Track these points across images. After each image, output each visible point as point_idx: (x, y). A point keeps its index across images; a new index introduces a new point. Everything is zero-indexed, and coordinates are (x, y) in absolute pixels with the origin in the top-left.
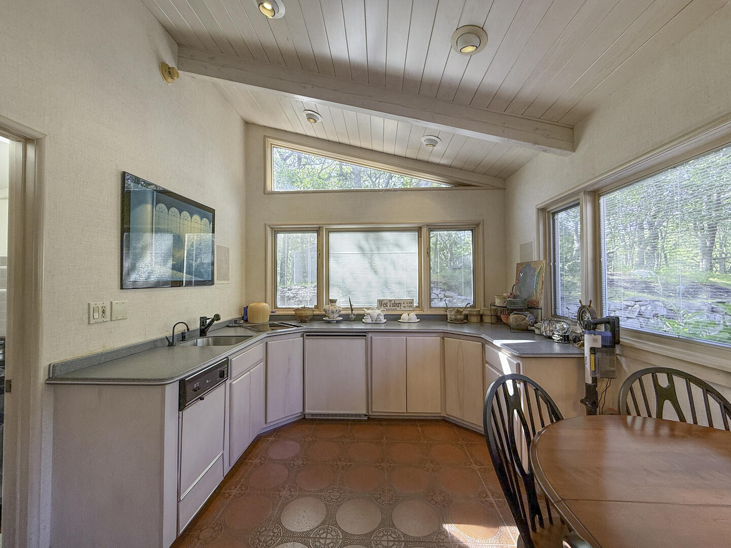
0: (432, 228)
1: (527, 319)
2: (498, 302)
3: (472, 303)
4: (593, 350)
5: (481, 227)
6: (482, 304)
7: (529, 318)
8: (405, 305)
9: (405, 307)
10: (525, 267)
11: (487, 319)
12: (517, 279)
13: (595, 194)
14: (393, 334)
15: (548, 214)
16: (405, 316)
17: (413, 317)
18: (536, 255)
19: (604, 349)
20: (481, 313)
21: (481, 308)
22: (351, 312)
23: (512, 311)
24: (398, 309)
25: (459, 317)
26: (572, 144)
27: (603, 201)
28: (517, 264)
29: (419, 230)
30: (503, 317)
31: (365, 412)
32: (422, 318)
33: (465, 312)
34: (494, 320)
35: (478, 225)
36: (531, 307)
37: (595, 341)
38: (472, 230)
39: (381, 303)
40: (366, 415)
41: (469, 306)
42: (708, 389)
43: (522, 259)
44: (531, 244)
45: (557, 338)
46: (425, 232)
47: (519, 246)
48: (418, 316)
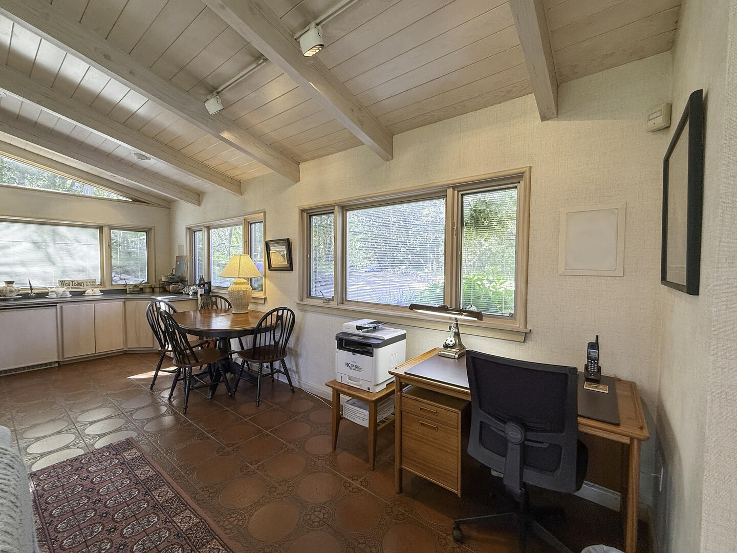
0: (111, 228)
1: (180, 287)
2: (163, 279)
3: (146, 281)
4: (201, 295)
5: (153, 231)
6: (154, 280)
7: (180, 286)
8: (89, 284)
9: (88, 285)
10: (179, 258)
11: (157, 290)
12: (176, 265)
13: (209, 228)
14: (82, 303)
15: (191, 231)
16: (89, 292)
17: (97, 291)
18: (186, 252)
19: (206, 294)
20: (153, 286)
21: (153, 283)
22: (30, 291)
23: (171, 283)
24: (81, 287)
25: (136, 289)
26: (199, 203)
27: (212, 231)
28: (177, 256)
29: (101, 228)
30: (167, 288)
31: (56, 360)
32: (104, 292)
33: (141, 287)
34: (161, 290)
35: (151, 229)
36: (182, 280)
37: (202, 291)
38: (146, 232)
39: (62, 283)
40: (56, 362)
41: (144, 282)
42: (226, 300)
43: (179, 253)
44: (183, 246)
45: (191, 293)
46: (105, 230)
47: (177, 246)
48: (101, 291)
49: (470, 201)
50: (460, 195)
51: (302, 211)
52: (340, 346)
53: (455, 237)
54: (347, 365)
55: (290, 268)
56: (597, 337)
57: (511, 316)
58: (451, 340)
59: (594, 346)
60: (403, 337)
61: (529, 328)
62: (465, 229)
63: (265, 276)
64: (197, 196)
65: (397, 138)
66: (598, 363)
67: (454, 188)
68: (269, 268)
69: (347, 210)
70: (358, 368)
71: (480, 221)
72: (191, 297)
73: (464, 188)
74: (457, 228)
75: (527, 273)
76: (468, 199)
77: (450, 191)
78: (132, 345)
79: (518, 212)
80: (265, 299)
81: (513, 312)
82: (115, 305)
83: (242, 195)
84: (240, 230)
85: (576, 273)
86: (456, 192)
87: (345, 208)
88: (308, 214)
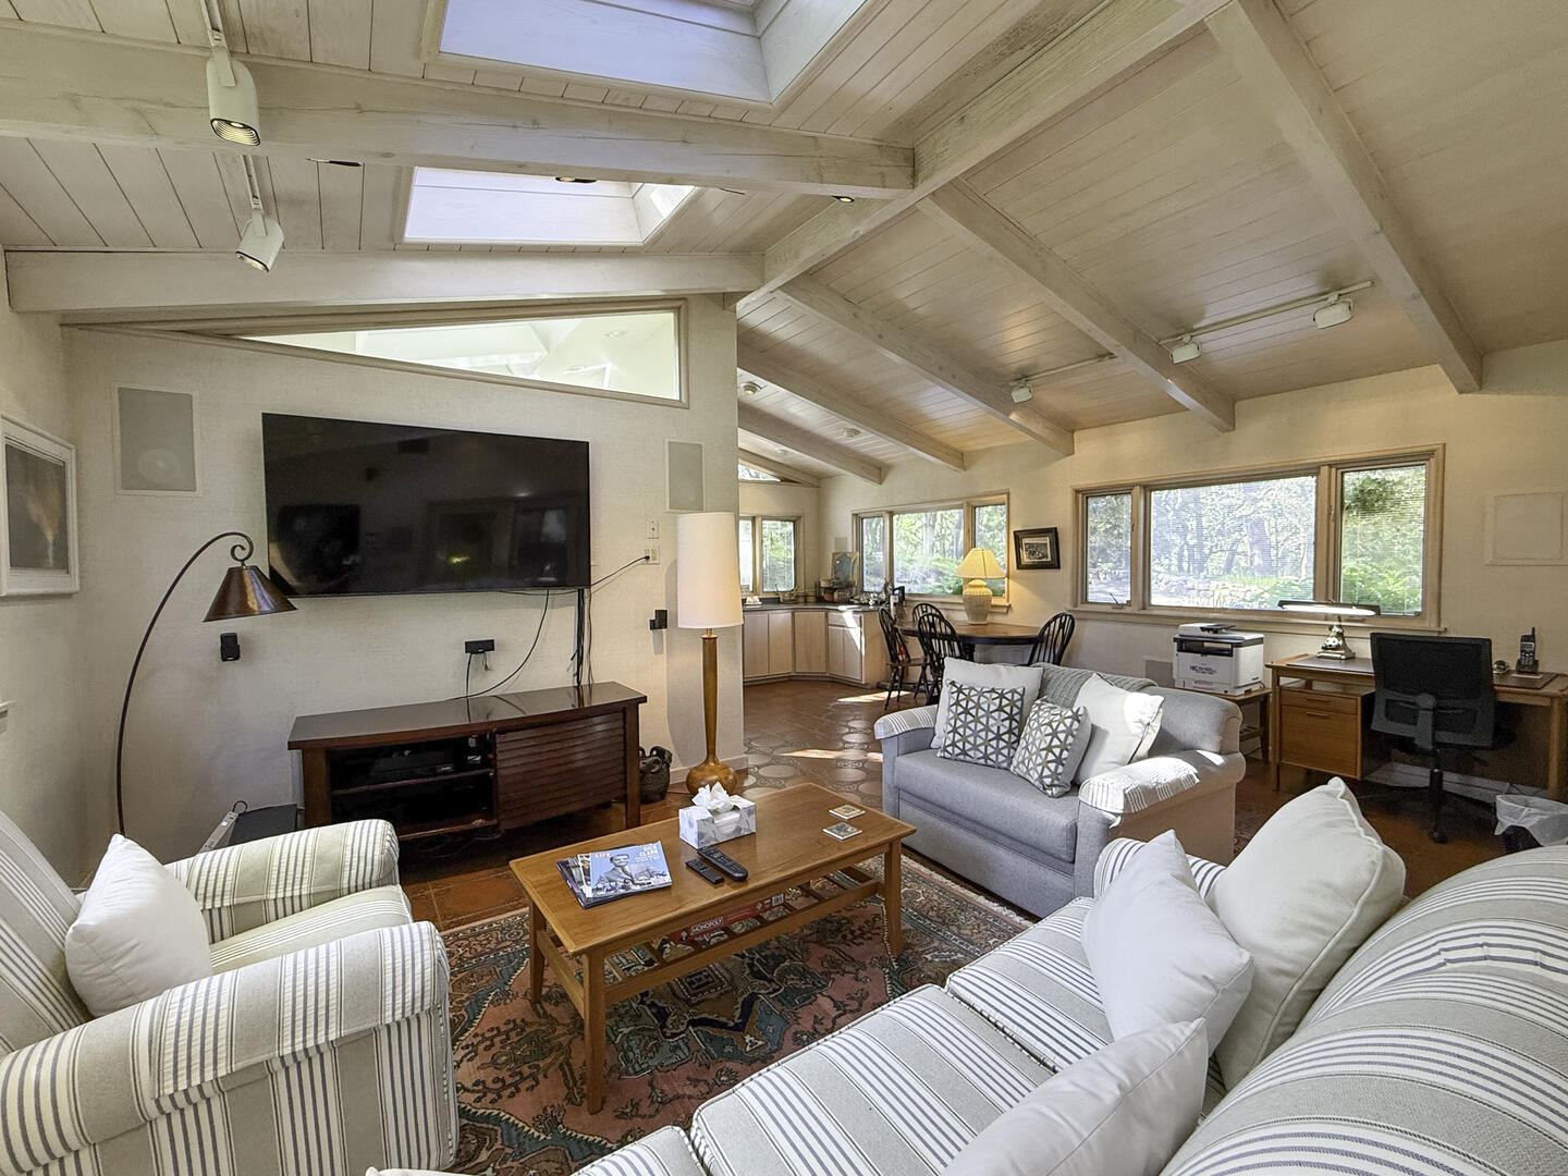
0: (763, 518)
3: (793, 587)
4: (895, 604)
5: (805, 520)
7: (848, 593)
10: (839, 556)
12: (833, 565)
13: (891, 514)
15: (858, 518)
16: (750, 600)
17: (756, 600)
18: (850, 547)
19: (900, 603)
21: (804, 590)
25: (792, 598)
26: (880, 480)
27: (897, 517)
28: (833, 553)
29: (754, 519)
32: (764, 601)
33: (795, 595)
35: (799, 517)
36: (848, 586)
37: (896, 599)
38: (795, 522)
43: (836, 548)
44: (846, 539)
45: (871, 602)
46: (758, 521)
47: (833, 539)
48: (761, 600)
49: (1353, 480)
50: (1339, 475)
51: (1077, 492)
52: (1180, 649)
53: (1332, 524)
54: (1194, 668)
55: (1055, 564)
56: (1533, 629)
57: (1418, 614)
58: (1333, 641)
59: (1530, 638)
60: (1260, 641)
61: (1443, 626)
62: (1345, 513)
63: (1008, 576)
64: (877, 471)
65: (1241, 406)
66: (1533, 656)
67: (1330, 466)
68: (1018, 568)
69: (1152, 491)
70: (1210, 671)
71: (1368, 502)
72: (871, 607)
73: (1343, 466)
74: (1335, 514)
75: (1441, 565)
76: (1350, 478)
77: (1325, 470)
78: (802, 668)
79: (1427, 490)
80: (1009, 607)
81: (1420, 610)
82: (781, 617)
83: (965, 470)
84: (957, 515)
85: (1507, 562)
86: (1334, 469)
87: (1148, 488)
88: (1084, 495)
